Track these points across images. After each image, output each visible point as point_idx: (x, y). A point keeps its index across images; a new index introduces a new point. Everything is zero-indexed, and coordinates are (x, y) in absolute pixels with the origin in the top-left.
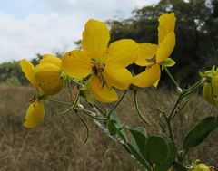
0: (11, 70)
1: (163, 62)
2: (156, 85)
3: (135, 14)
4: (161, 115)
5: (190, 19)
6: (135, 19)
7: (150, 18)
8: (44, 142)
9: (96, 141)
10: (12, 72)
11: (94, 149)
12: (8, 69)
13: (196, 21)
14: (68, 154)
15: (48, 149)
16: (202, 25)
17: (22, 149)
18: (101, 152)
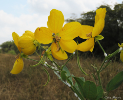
0: (11, 46)
1: (96, 37)
2: (91, 51)
3: (83, 16)
4: (96, 74)
5: (115, 20)
6: (83, 19)
7: (91, 18)
8: (28, 87)
9: (58, 88)
10: (12, 47)
11: (57, 93)
12: (9, 45)
13: (118, 21)
14: (41, 95)
15: (30, 91)
16: (121, 23)
17: (15, 91)
18: (60, 94)
